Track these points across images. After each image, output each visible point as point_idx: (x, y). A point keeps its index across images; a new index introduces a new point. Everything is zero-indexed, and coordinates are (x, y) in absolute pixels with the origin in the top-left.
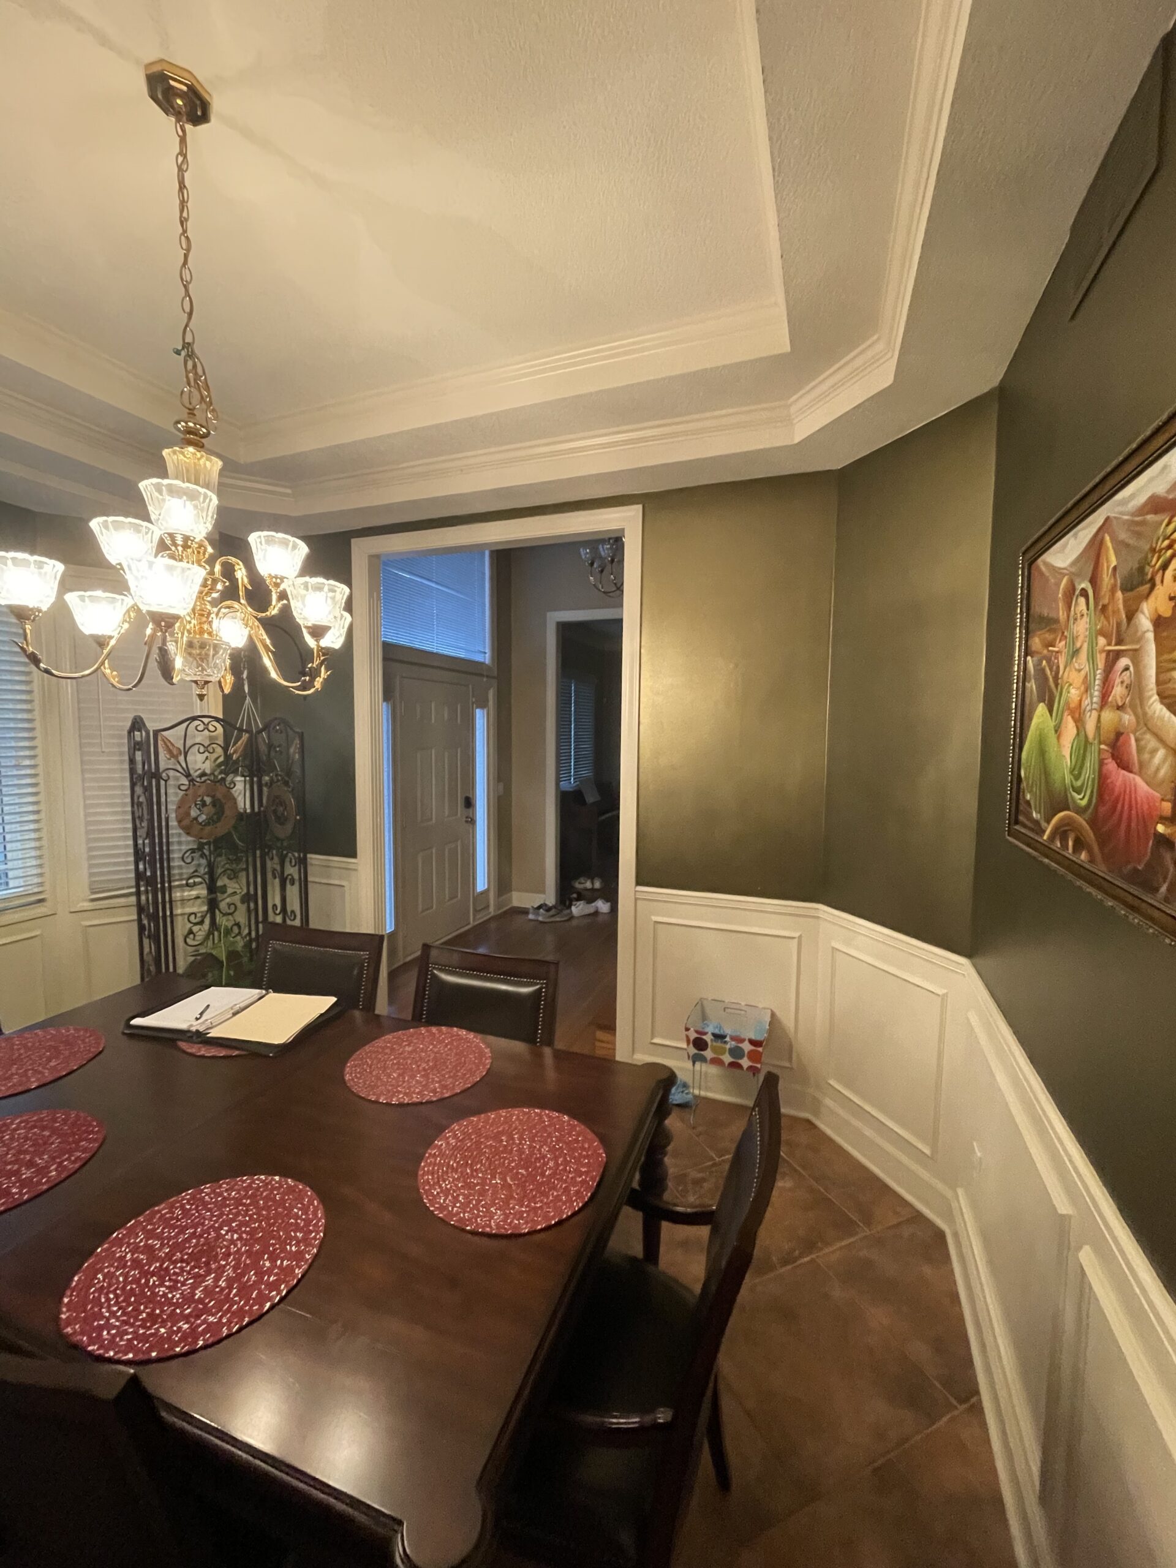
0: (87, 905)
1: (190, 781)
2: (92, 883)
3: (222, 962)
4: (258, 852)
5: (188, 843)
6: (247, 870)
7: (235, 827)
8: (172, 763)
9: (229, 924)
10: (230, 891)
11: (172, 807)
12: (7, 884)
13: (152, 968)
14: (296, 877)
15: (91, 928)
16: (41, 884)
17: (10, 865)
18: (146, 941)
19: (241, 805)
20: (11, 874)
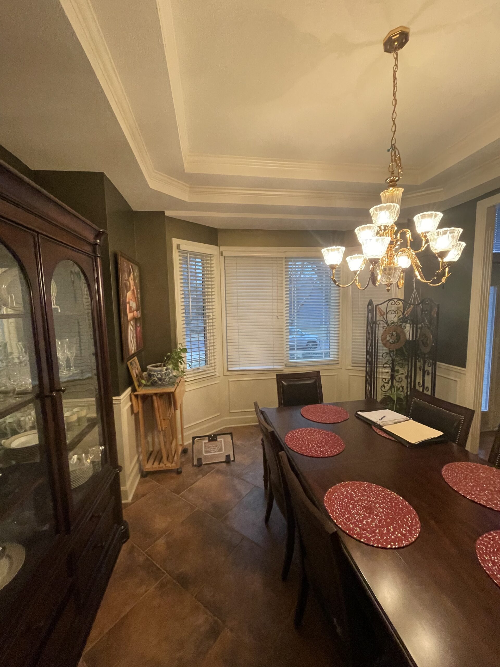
0: (350, 367)
1: (387, 325)
2: (352, 360)
3: (394, 401)
4: (414, 358)
5: (385, 350)
6: (408, 365)
7: (405, 345)
8: (381, 318)
9: (399, 386)
10: (400, 372)
11: (380, 335)
12: (329, 356)
13: (369, 396)
14: (430, 372)
15: (352, 376)
16: (338, 358)
17: (331, 350)
18: (367, 385)
19: (407, 336)
20: (331, 353)
